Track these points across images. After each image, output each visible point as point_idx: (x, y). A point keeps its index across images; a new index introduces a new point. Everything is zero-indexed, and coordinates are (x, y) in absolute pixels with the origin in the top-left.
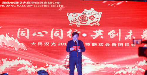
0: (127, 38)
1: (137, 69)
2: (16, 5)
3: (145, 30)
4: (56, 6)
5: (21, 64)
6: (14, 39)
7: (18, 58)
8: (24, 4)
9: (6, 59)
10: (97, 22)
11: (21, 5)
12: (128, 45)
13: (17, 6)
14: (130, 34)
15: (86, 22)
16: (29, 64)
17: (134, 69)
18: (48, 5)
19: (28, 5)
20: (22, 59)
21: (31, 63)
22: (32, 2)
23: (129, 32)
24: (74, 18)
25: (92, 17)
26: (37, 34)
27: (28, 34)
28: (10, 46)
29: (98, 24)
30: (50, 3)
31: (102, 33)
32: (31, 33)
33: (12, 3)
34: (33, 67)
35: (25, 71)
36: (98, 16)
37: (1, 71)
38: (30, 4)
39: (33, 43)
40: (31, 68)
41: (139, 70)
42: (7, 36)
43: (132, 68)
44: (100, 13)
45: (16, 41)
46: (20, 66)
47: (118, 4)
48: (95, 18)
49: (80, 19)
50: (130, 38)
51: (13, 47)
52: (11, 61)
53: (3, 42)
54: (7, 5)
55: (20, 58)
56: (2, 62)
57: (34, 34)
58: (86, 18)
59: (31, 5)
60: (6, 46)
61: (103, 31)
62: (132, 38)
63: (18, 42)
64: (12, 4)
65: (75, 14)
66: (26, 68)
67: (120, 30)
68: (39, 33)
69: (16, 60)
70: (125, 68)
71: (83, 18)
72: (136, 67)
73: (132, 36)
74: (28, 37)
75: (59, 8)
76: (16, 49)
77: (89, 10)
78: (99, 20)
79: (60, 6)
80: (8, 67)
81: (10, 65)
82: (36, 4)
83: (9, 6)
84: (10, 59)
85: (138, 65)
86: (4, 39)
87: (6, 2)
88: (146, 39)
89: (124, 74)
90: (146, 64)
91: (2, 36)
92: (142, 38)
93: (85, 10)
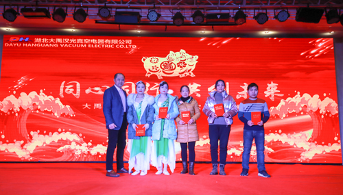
0: (241, 96)
2: (59, 44)
3: (270, 83)
4: (125, 46)
5: (65, 139)
6: (53, 98)
7: (60, 130)
8: (72, 43)
9: (39, 131)
10: (191, 72)
11: (68, 44)
13: (59, 46)
15: (171, 72)
16: (78, 139)
18: (111, 44)
19: (79, 44)
20: (66, 132)
21: (82, 137)
22: (85, 40)
23: (243, 87)
24: (154, 65)
25: (182, 64)
26: (92, 90)
27: (78, 90)
28: (46, 109)
29: (192, 75)
30: (115, 41)
31: (198, 88)
32: (83, 89)
33: (52, 40)
34: (85, 144)
35: (70, 151)
36: (192, 61)
37: (28, 153)
38: (82, 42)
39: (87, 105)
40: (81, 145)
42: (42, 94)
44: (194, 57)
45: (58, 101)
46: (63, 142)
47: (224, 42)
48: (187, 66)
49: (163, 67)
50: (245, 97)
51: (51, 112)
52: (47, 136)
53: (34, 104)
54: (43, 43)
55: (62, 130)
56: (31, 137)
57: (88, 91)
58: (173, 65)
59: (84, 44)
60: (39, 110)
61: (200, 86)
63: (60, 104)
64: (52, 43)
65: (155, 59)
66: (73, 146)
68: (97, 89)
69: (55, 134)
71: (168, 65)
74: (78, 94)
75: (129, 50)
76: (56, 114)
77: (177, 53)
78: (193, 68)
79: (130, 46)
80: (40, 144)
81: (45, 143)
82: (92, 43)
83: (47, 45)
84: (45, 132)
86: (37, 99)
87: (42, 38)
88: (272, 98)
89: (237, 156)
90: (275, 140)
91: (33, 94)
92: (266, 96)
93: (171, 52)
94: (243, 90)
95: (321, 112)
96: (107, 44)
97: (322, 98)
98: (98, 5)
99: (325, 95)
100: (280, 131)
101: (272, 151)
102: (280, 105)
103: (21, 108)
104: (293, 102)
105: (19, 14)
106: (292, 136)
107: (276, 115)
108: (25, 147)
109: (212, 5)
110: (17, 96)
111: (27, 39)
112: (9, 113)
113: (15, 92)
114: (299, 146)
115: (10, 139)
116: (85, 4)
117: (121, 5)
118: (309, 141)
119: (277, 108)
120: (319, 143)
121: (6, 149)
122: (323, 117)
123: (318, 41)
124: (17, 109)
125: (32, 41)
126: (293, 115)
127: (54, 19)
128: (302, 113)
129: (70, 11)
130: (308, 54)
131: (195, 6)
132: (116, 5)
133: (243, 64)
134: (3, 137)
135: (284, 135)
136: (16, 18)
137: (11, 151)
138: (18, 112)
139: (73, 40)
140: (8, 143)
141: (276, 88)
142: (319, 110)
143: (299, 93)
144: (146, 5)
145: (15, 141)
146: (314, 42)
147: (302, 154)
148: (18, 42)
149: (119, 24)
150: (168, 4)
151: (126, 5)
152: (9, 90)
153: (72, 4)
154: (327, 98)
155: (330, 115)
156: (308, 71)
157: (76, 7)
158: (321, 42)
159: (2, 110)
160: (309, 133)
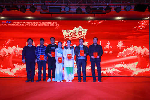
1: (114, 70)
2: (24, 24)
3: (120, 41)
4: (54, 25)
8: (30, 24)
9: (17, 64)
10: (84, 37)
11: (28, 24)
12: (107, 52)
14: (108, 44)
17: (112, 70)
18: (48, 24)
19: (33, 24)
22: (36, 22)
23: (108, 43)
24: (68, 33)
25: (80, 33)
27: (34, 45)
28: (20, 54)
29: (85, 38)
30: (50, 23)
32: (36, 45)
33: (21, 22)
36: (85, 32)
37: (13, 73)
38: (35, 23)
41: (116, 71)
42: (18, 47)
43: (111, 69)
48: (82, 34)
49: (72, 35)
50: (108, 48)
52: (21, 66)
53: (15, 52)
54: (17, 24)
56: (14, 66)
58: (76, 33)
60: (17, 54)
61: (88, 43)
62: (110, 47)
64: (21, 24)
65: (68, 31)
67: (101, 42)
70: (105, 69)
71: (74, 34)
72: (114, 69)
73: (109, 46)
75: (56, 27)
77: (78, 28)
78: (85, 35)
79: (57, 25)
80: (18, 69)
81: (20, 69)
82: (39, 24)
83: (19, 25)
84: (20, 64)
85: (115, 67)
86: (16, 49)
87: (17, 22)
88: (120, 48)
89: (104, 74)
90: (121, 67)
91: (14, 47)
92: (118, 47)
93: (75, 28)
94: (108, 45)
95: (142, 54)
96: (46, 24)
97: (143, 48)
98: (41, 4)
99: (144, 46)
100: (123, 63)
101: (120, 71)
102: (124, 51)
103: (9, 53)
104: (130, 50)
105: (4, 9)
106: (128, 65)
107: (122, 56)
108: (12, 71)
109: (95, 4)
110: (7, 48)
111: (10, 22)
112: (4, 56)
113: (6, 47)
114: (132, 69)
115: (5, 67)
116: (35, 4)
117: (52, 4)
118: (136, 67)
119: (122, 53)
120: (140, 68)
121: (4, 72)
122: (142, 56)
123: (142, 22)
124: (7, 54)
125: (12, 23)
126: (129, 55)
127: (21, 11)
128: (133, 55)
129: (28, 7)
130: (137, 28)
131: (87, 4)
132: (49, 4)
133: (108, 33)
134: (2, 66)
135: (125, 64)
136: (3, 10)
137: (6, 72)
138: (8, 55)
139: (31, 22)
140: (4, 69)
141: (122, 43)
142: (141, 53)
143: (132, 46)
144: (63, 4)
145: (7, 68)
146: (140, 22)
147: (133, 73)
148: (6, 23)
149: (51, 13)
150: (74, 3)
151: (55, 4)
152: (3, 45)
153: (29, 4)
154: (145, 48)
155: (146, 56)
156: (137, 36)
157: (31, 5)
158: (143, 22)
159: (1, 54)
160: (136, 64)
